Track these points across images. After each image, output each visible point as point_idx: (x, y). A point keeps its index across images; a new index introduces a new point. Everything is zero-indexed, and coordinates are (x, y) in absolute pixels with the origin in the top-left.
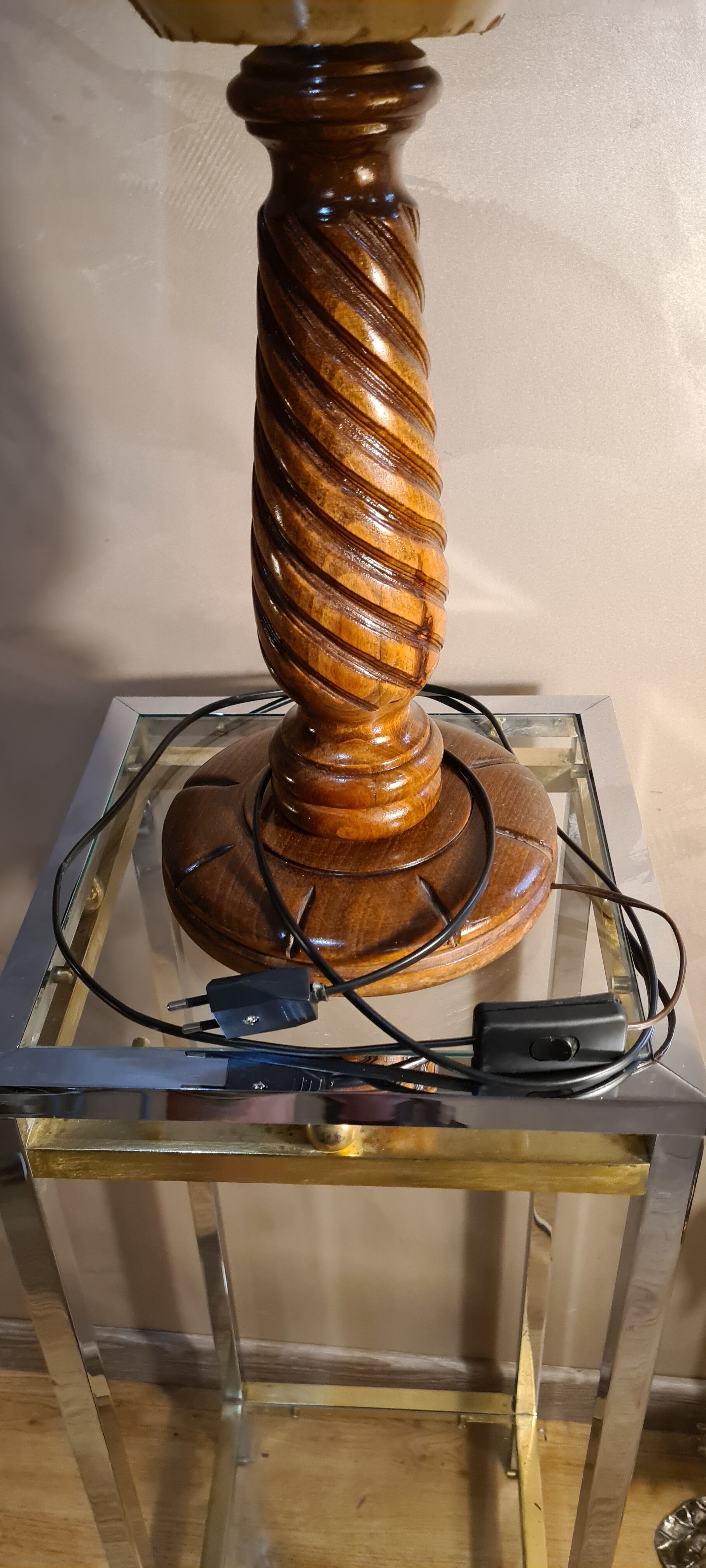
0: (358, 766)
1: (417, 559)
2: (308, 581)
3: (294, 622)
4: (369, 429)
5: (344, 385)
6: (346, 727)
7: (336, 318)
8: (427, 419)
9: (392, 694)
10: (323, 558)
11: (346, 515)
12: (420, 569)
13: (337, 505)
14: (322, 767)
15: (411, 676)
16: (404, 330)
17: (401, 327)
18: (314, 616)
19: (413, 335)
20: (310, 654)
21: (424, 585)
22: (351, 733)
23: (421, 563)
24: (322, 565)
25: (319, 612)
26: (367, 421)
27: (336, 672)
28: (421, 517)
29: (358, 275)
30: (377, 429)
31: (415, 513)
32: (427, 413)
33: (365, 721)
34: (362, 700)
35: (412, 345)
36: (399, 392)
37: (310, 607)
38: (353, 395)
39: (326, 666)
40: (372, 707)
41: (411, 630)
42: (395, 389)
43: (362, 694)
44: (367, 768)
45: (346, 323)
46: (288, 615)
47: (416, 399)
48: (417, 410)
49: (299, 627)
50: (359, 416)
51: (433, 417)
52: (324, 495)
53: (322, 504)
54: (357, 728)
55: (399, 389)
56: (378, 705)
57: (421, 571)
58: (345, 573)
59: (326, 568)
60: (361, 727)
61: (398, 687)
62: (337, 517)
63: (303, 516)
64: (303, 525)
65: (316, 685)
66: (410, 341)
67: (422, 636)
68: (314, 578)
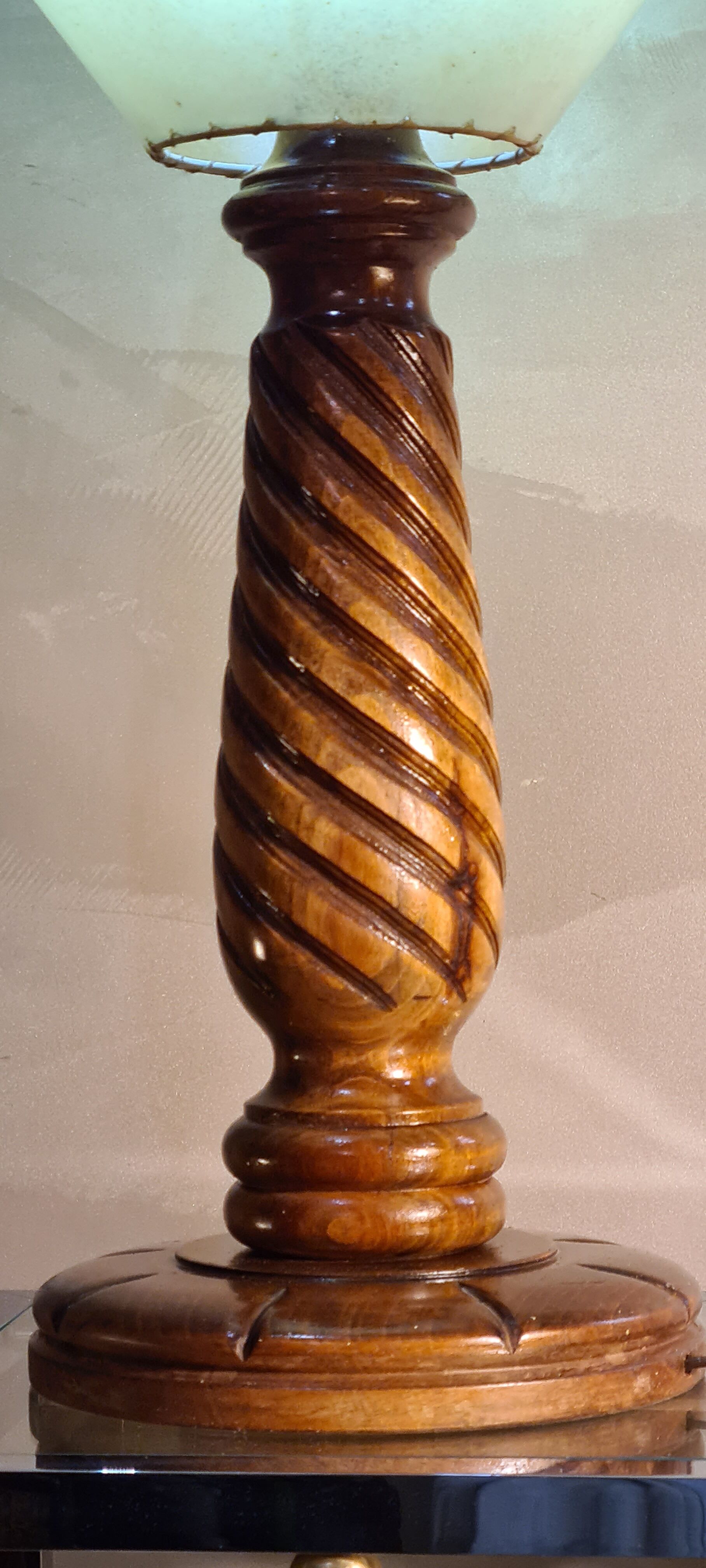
0: (365, 1113)
1: (451, 764)
2: (297, 786)
3: (273, 854)
4: (384, 576)
5: (352, 515)
6: (348, 1054)
7: (343, 434)
8: (466, 593)
9: (418, 977)
10: (318, 747)
11: (351, 684)
12: (456, 781)
13: (340, 670)
14: (307, 1119)
15: (446, 956)
16: (432, 466)
17: (428, 461)
18: (303, 835)
19: (443, 475)
20: (294, 901)
21: (463, 814)
22: (354, 1067)
23: (458, 772)
24: (317, 755)
25: (311, 828)
26: (381, 563)
27: (332, 927)
28: (457, 709)
29: (371, 387)
30: (395, 574)
31: (447, 699)
32: (465, 582)
33: (378, 1041)
34: (371, 980)
35: (442, 489)
36: (425, 537)
37: (298, 822)
38: (363, 527)
39: (318, 917)
40: (387, 1001)
41: (445, 876)
42: (420, 532)
43: (371, 966)
44: (379, 1116)
45: (355, 441)
46: (266, 846)
47: (448, 554)
48: (450, 571)
49: (281, 860)
50: (372, 556)
51: (475, 595)
52: (322, 656)
53: (319, 670)
54: (363, 1058)
55: (425, 532)
56: (395, 997)
57: (457, 786)
58: (349, 765)
59: (322, 761)
60: (370, 1054)
61: (425, 968)
62: (339, 687)
63: (293, 694)
64: (292, 703)
65: (303, 957)
66: (439, 483)
67: (461, 893)
68: (305, 781)
